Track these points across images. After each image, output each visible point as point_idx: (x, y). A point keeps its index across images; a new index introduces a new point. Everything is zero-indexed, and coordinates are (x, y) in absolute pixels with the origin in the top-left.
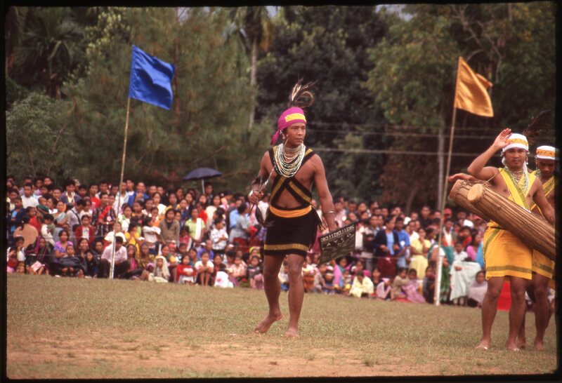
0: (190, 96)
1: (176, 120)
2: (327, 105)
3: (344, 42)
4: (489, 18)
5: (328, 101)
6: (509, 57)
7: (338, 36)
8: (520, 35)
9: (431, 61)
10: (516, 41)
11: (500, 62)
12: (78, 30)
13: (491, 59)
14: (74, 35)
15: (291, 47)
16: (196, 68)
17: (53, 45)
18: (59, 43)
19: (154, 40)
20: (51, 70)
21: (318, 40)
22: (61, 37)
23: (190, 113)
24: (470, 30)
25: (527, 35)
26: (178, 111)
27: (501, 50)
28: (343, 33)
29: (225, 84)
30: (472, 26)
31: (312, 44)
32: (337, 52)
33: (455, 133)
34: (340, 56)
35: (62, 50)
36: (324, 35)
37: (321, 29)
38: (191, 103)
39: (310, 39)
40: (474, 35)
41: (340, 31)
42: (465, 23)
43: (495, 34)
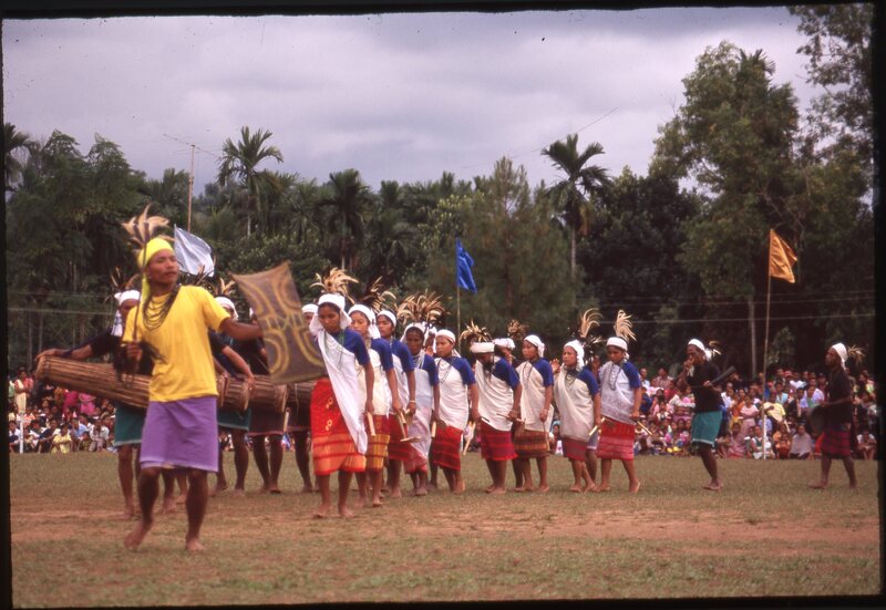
0: (521, 280)
1: (509, 304)
2: (640, 281)
3: (648, 223)
4: (790, 194)
5: (641, 278)
6: (811, 228)
7: (643, 219)
8: (818, 207)
9: (742, 234)
10: (816, 213)
11: (803, 232)
12: (412, 230)
13: (795, 230)
14: (409, 233)
15: (602, 231)
16: (525, 254)
17: (390, 245)
18: (395, 242)
19: (485, 232)
20: (388, 267)
21: (626, 224)
22: (397, 237)
23: (522, 296)
24: (773, 205)
25: (824, 209)
26: (510, 295)
27: (802, 221)
28: (648, 215)
29: (552, 267)
30: (776, 202)
31: (621, 227)
32: (644, 233)
33: (771, 299)
34: (647, 236)
35: (399, 249)
36: (632, 218)
37: (629, 213)
38: (522, 286)
39: (618, 222)
40: (776, 209)
41: (645, 213)
42: (768, 199)
43: (795, 208)
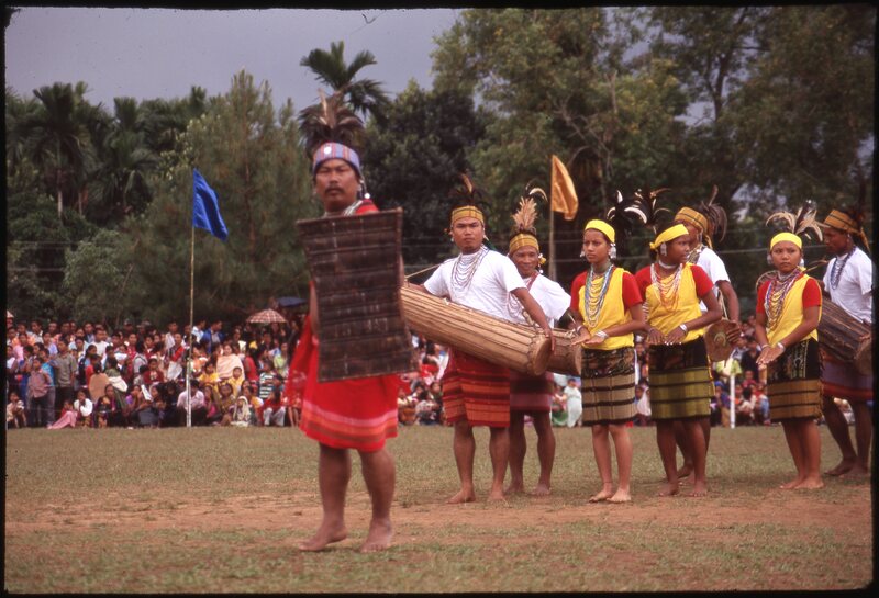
0: (263, 218)
1: (251, 247)
2: (428, 216)
3: (435, 148)
4: (593, 112)
5: (430, 212)
6: (619, 152)
7: (430, 143)
8: (626, 127)
9: (534, 161)
10: (624, 135)
11: (609, 158)
12: (153, 157)
13: (599, 155)
14: (150, 162)
15: (384, 158)
16: (267, 186)
17: (126, 176)
18: (133, 172)
19: (219, 161)
20: (125, 203)
21: (410, 148)
22: (135, 166)
23: (266, 238)
24: (574, 125)
25: (634, 129)
26: (252, 237)
27: (608, 145)
28: (434, 138)
29: (301, 202)
30: (577, 121)
31: (405, 153)
32: (432, 159)
34: (436, 163)
35: (138, 179)
36: (418, 142)
37: (414, 137)
38: (265, 226)
39: (402, 147)
40: (578, 131)
41: (431, 136)
42: (568, 119)
43: (600, 128)
